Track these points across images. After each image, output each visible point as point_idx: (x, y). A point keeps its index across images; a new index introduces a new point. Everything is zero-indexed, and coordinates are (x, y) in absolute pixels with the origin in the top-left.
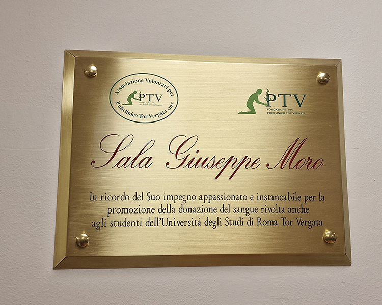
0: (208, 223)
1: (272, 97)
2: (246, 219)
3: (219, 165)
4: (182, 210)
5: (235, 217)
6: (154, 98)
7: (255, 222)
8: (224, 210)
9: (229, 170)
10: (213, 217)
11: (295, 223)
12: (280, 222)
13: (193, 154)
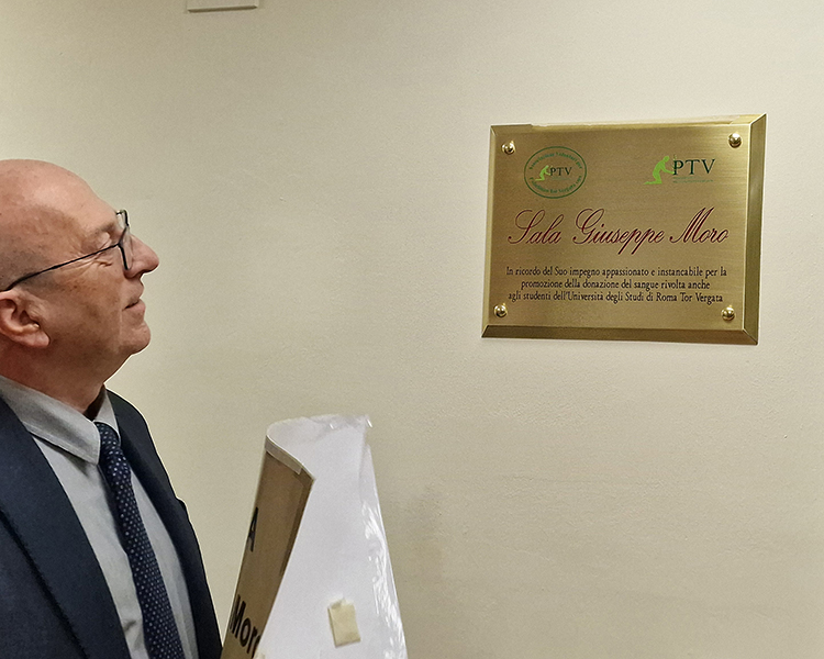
0: (610, 297)
1: (679, 165)
2: (646, 294)
3: (623, 239)
4: (586, 284)
5: (636, 292)
6: (564, 172)
7: (655, 297)
8: (626, 285)
9: (632, 244)
10: (614, 292)
11: (694, 299)
12: (679, 297)
13: (598, 228)
